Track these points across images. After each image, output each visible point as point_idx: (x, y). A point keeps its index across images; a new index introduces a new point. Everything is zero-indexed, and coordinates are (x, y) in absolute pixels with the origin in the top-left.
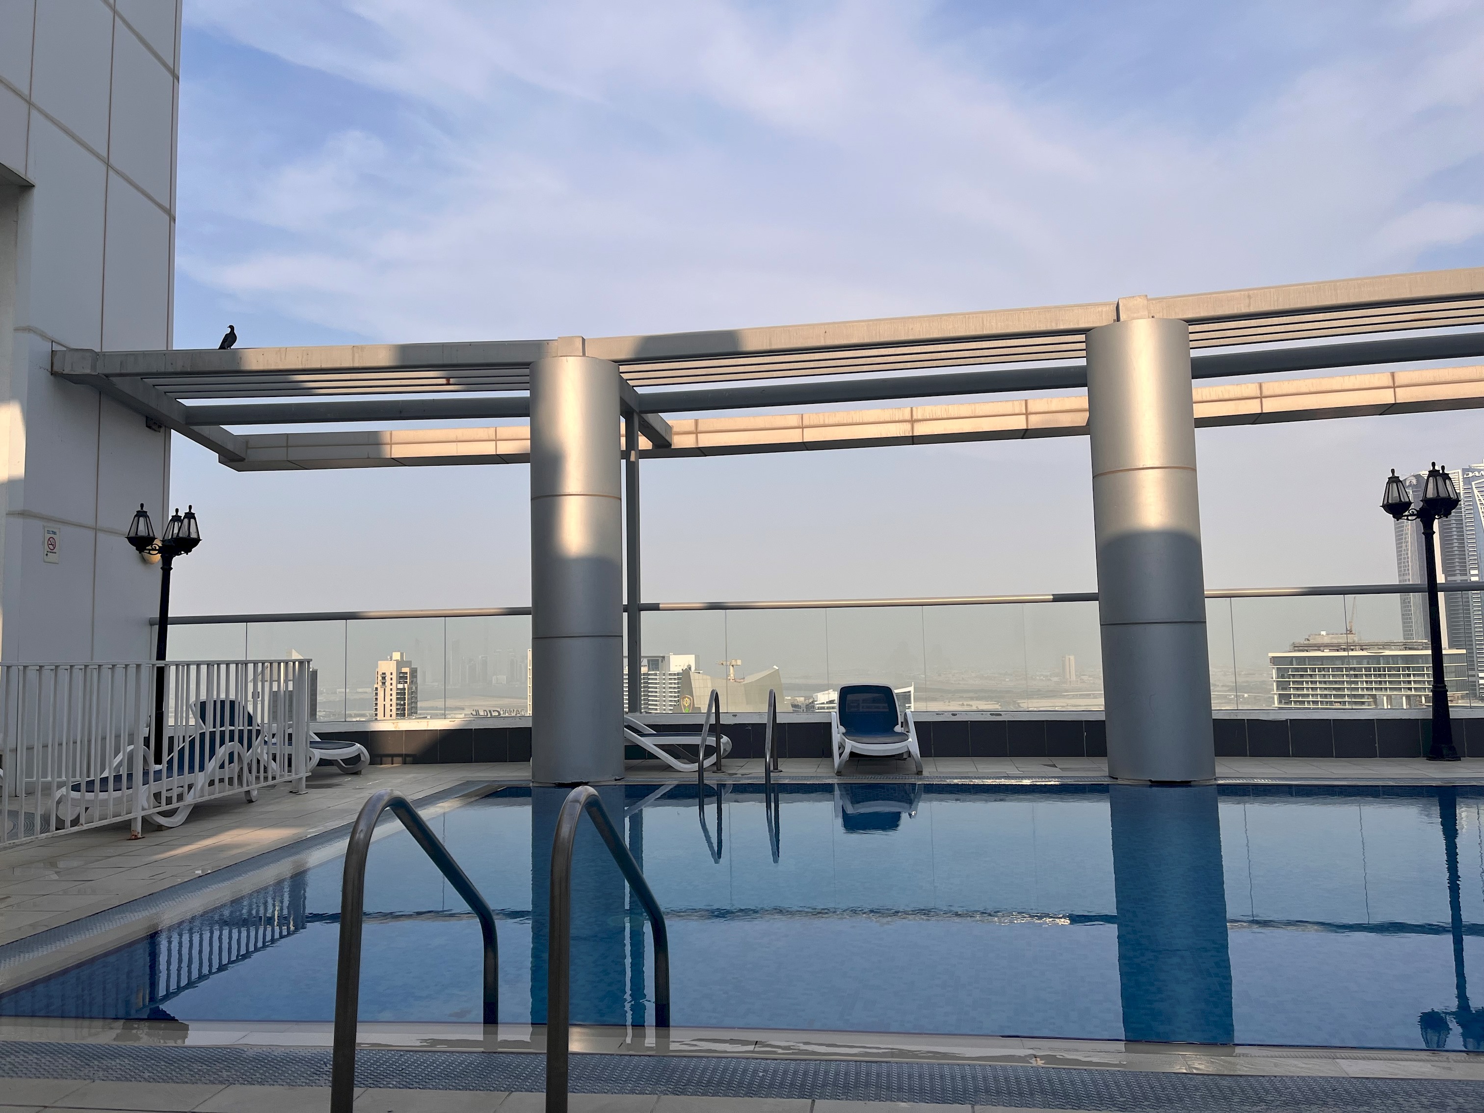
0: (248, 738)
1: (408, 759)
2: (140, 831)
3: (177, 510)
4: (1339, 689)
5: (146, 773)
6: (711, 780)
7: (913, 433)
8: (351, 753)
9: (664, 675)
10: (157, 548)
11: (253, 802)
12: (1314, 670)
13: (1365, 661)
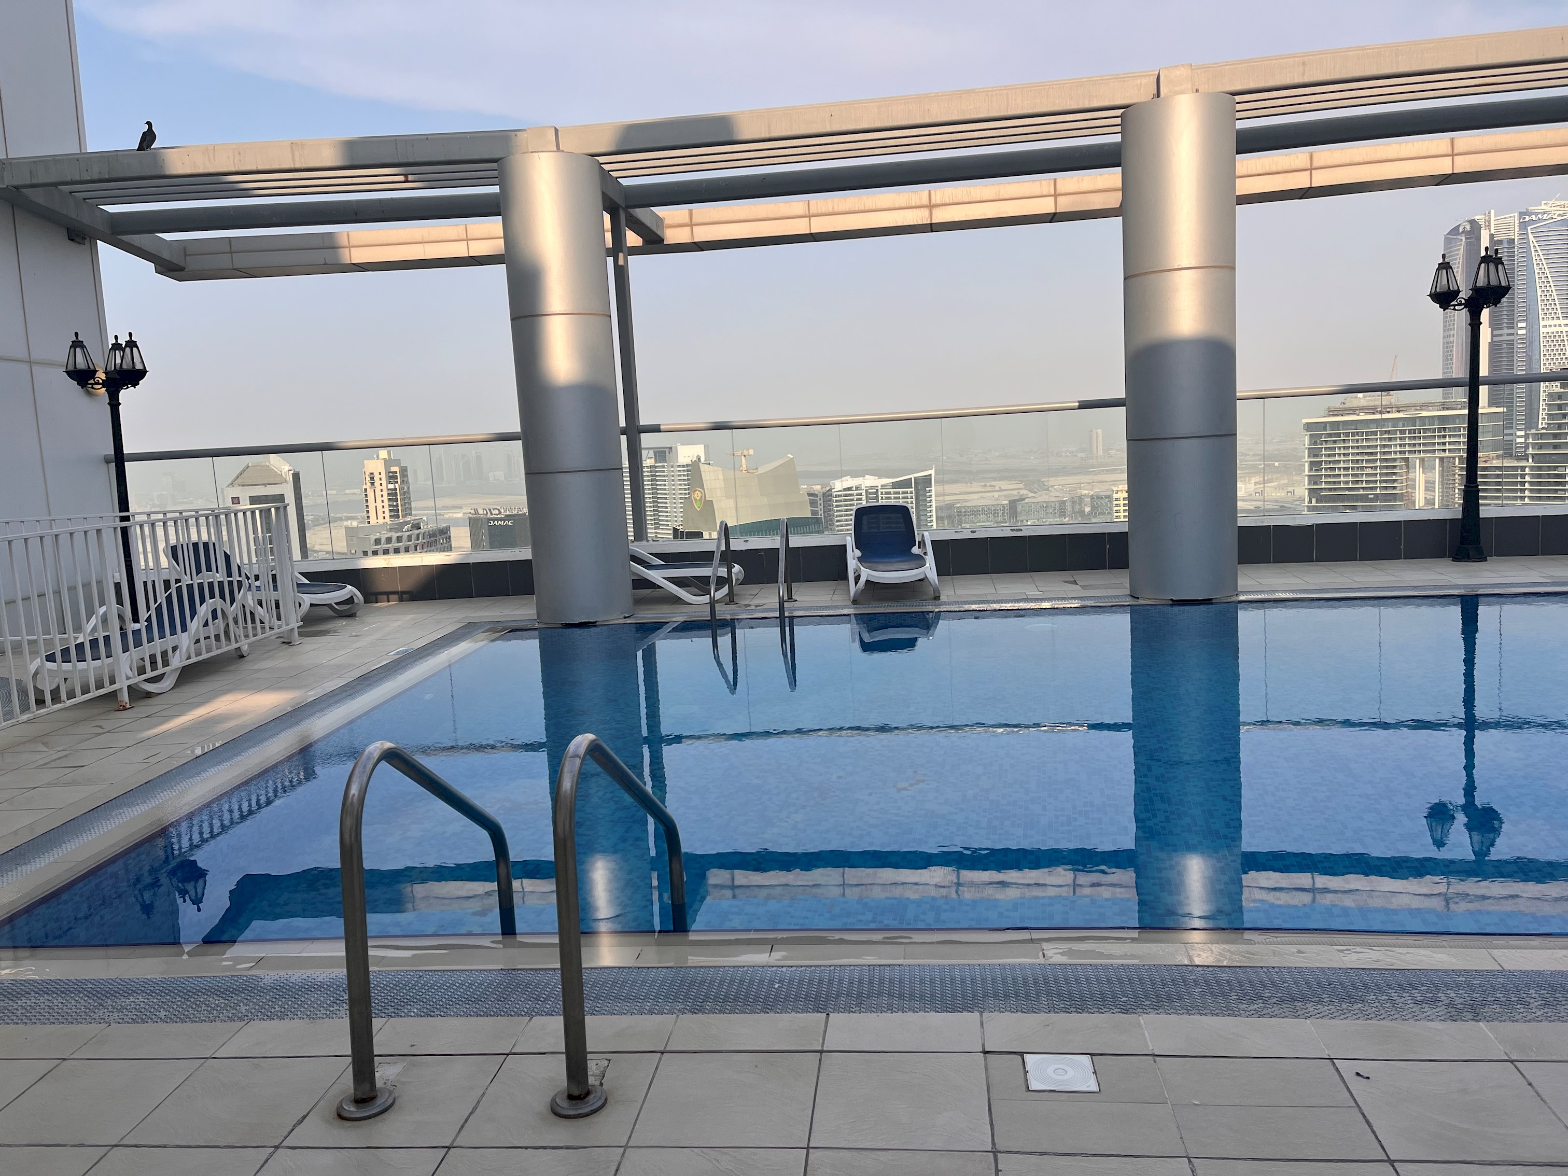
0: (227, 592)
1: (404, 596)
2: (128, 701)
3: (116, 337)
4: (1371, 454)
5: (124, 635)
6: (723, 612)
7: (931, 220)
8: (343, 596)
9: (672, 466)
10: (101, 381)
11: (244, 657)
12: (1347, 434)
13: (1401, 424)
